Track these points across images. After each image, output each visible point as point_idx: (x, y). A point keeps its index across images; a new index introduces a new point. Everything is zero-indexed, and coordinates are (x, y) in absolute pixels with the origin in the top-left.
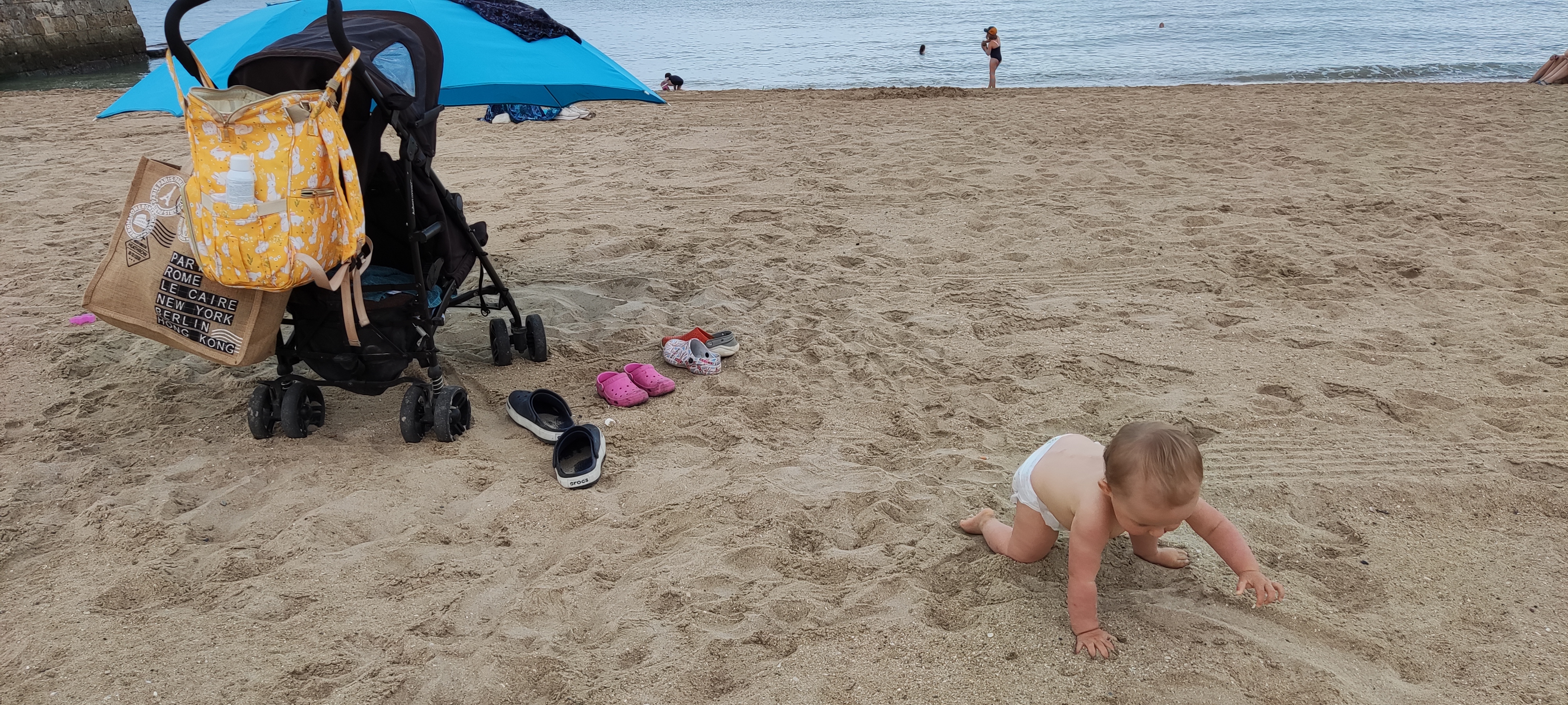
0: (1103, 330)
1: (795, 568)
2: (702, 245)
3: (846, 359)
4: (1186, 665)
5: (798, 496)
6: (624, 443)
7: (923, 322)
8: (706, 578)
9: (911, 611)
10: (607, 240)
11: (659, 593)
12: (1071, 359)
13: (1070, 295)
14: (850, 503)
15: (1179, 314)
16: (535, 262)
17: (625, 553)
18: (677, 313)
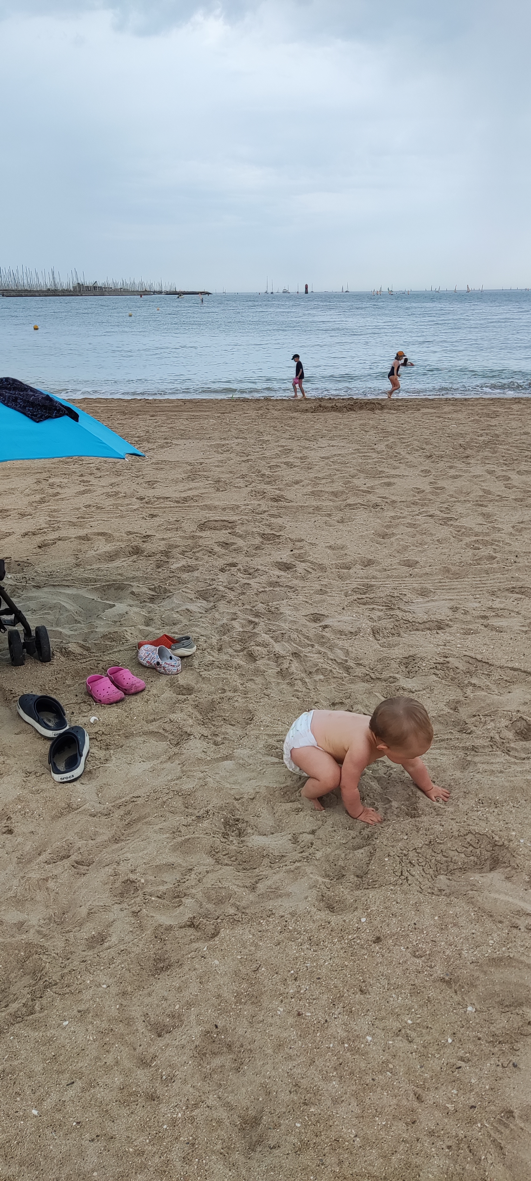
0: (468, 632)
1: (224, 855)
2: (175, 552)
3: (276, 659)
4: (504, 949)
5: (230, 789)
6: (104, 737)
7: (336, 624)
8: (157, 866)
9: (306, 898)
10: (104, 547)
11: (120, 880)
12: (441, 660)
13: (446, 600)
14: (269, 796)
15: (525, 618)
16: (48, 566)
17: (99, 839)
18: (152, 615)
